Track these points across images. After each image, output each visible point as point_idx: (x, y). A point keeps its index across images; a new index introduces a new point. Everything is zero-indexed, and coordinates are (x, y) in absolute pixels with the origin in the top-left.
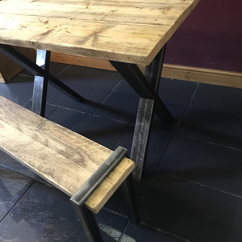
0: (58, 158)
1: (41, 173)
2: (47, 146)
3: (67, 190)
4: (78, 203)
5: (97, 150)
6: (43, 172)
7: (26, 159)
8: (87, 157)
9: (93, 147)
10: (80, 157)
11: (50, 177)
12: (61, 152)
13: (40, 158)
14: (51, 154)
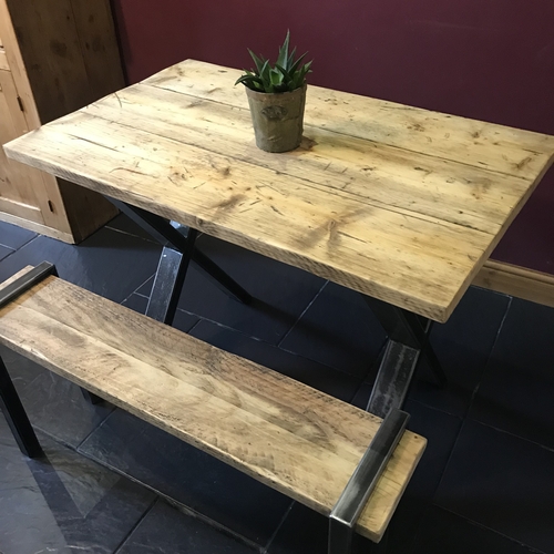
0: (271, 432)
1: (245, 464)
2: (239, 405)
3: (311, 498)
4: (349, 524)
5: (347, 415)
6: (249, 462)
7: (204, 434)
8: (331, 430)
9: (336, 409)
10: (316, 431)
11: (269, 472)
12: (273, 419)
13: (233, 432)
14: (255, 424)
